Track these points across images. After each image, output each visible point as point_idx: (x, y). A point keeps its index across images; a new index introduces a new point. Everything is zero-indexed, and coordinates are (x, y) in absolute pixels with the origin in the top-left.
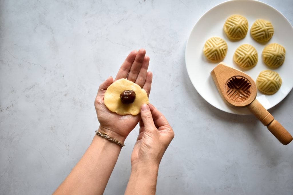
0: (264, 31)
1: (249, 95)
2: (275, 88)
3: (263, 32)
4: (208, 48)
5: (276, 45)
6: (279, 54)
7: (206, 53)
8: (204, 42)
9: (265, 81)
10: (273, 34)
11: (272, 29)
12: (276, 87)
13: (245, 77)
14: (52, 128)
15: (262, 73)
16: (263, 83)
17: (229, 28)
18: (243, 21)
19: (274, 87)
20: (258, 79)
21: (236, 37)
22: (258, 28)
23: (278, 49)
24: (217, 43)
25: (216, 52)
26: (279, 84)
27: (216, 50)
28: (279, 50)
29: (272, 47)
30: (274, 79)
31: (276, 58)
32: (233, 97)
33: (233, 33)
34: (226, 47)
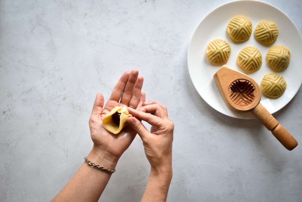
0: (268, 32)
1: (253, 99)
2: (280, 92)
3: (268, 34)
4: (211, 50)
5: (280, 47)
6: (284, 57)
7: (209, 55)
8: (207, 45)
9: (269, 84)
10: (277, 36)
11: (277, 31)
12: (280, 90)
13: (249, 80)
14: (50, 134)
15: (267, 76)
16: (268, 86)
17: (233, 30)
18: (247, 22)
19: (278, 91)
20: (263, 82)
21: (240, 39)
22: (262, 30)
23: (282, 51)
24: (220, 45)
25: (219, 55)
26: (283, 87)
27: (219, 53)
28: (284, 53)
29: (276, 49)
30: (278, 82)
31: (281, 61)
32: (237, 100)
33: (236, 34)
34: (229, 49)
